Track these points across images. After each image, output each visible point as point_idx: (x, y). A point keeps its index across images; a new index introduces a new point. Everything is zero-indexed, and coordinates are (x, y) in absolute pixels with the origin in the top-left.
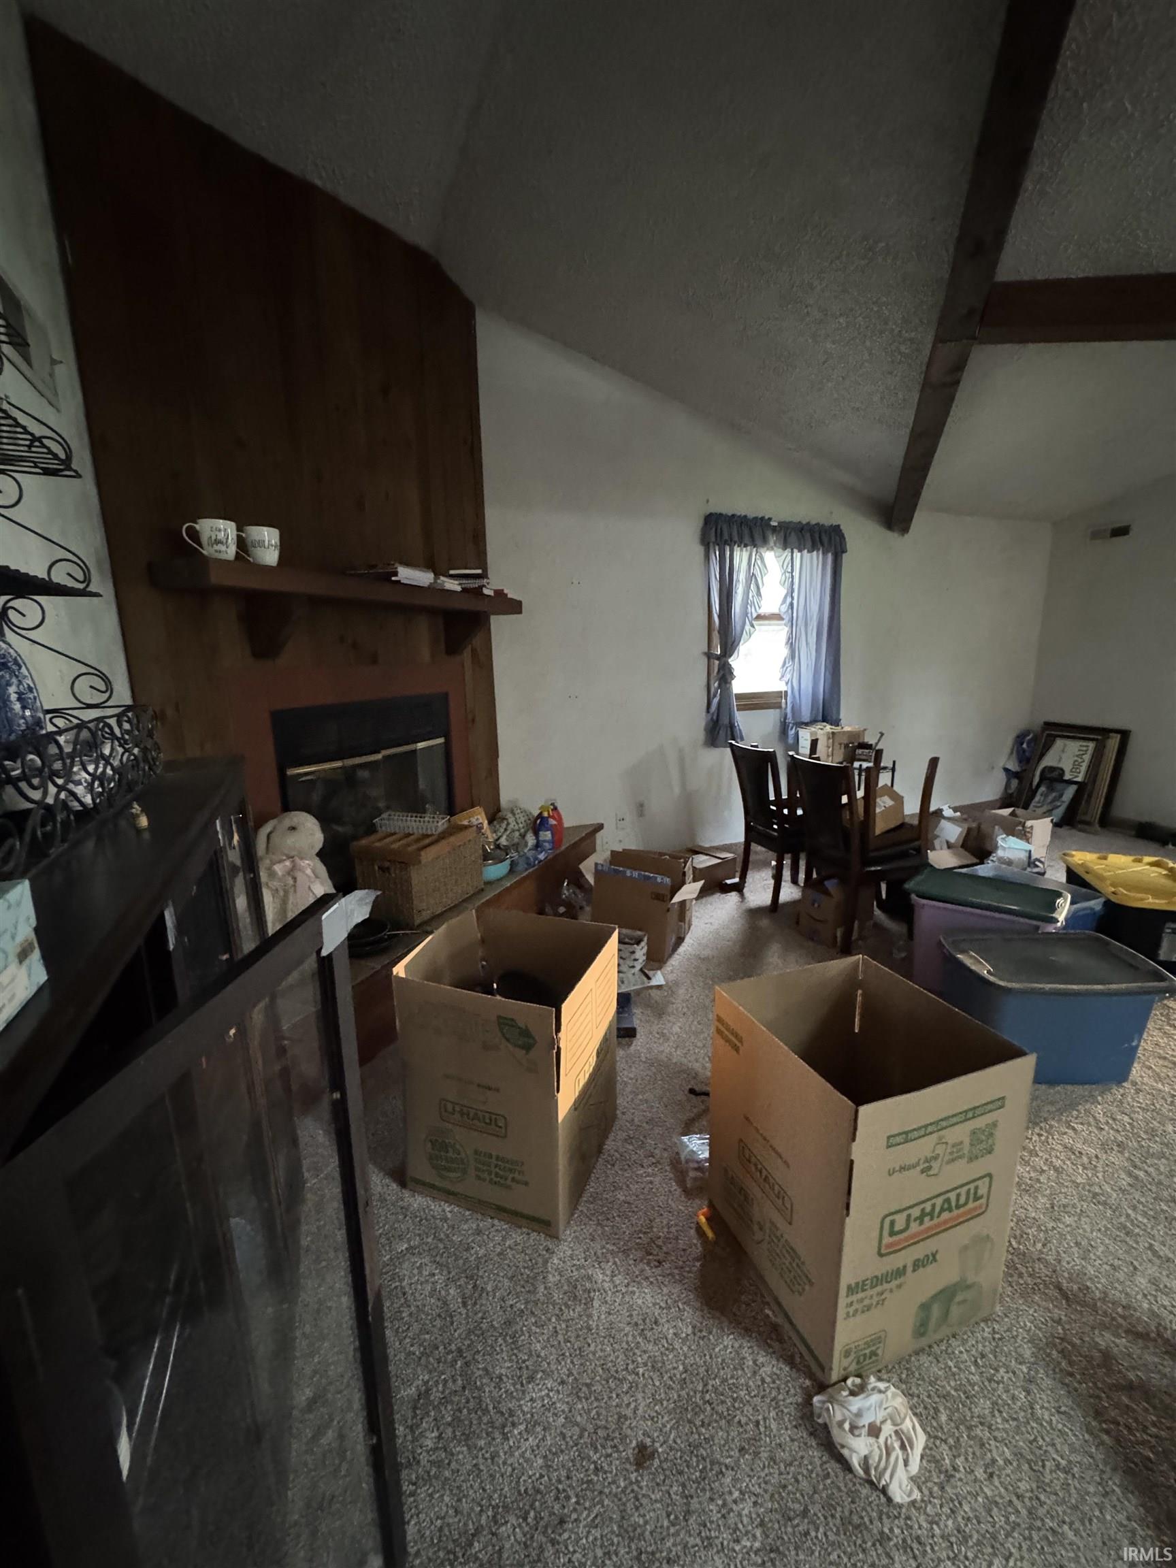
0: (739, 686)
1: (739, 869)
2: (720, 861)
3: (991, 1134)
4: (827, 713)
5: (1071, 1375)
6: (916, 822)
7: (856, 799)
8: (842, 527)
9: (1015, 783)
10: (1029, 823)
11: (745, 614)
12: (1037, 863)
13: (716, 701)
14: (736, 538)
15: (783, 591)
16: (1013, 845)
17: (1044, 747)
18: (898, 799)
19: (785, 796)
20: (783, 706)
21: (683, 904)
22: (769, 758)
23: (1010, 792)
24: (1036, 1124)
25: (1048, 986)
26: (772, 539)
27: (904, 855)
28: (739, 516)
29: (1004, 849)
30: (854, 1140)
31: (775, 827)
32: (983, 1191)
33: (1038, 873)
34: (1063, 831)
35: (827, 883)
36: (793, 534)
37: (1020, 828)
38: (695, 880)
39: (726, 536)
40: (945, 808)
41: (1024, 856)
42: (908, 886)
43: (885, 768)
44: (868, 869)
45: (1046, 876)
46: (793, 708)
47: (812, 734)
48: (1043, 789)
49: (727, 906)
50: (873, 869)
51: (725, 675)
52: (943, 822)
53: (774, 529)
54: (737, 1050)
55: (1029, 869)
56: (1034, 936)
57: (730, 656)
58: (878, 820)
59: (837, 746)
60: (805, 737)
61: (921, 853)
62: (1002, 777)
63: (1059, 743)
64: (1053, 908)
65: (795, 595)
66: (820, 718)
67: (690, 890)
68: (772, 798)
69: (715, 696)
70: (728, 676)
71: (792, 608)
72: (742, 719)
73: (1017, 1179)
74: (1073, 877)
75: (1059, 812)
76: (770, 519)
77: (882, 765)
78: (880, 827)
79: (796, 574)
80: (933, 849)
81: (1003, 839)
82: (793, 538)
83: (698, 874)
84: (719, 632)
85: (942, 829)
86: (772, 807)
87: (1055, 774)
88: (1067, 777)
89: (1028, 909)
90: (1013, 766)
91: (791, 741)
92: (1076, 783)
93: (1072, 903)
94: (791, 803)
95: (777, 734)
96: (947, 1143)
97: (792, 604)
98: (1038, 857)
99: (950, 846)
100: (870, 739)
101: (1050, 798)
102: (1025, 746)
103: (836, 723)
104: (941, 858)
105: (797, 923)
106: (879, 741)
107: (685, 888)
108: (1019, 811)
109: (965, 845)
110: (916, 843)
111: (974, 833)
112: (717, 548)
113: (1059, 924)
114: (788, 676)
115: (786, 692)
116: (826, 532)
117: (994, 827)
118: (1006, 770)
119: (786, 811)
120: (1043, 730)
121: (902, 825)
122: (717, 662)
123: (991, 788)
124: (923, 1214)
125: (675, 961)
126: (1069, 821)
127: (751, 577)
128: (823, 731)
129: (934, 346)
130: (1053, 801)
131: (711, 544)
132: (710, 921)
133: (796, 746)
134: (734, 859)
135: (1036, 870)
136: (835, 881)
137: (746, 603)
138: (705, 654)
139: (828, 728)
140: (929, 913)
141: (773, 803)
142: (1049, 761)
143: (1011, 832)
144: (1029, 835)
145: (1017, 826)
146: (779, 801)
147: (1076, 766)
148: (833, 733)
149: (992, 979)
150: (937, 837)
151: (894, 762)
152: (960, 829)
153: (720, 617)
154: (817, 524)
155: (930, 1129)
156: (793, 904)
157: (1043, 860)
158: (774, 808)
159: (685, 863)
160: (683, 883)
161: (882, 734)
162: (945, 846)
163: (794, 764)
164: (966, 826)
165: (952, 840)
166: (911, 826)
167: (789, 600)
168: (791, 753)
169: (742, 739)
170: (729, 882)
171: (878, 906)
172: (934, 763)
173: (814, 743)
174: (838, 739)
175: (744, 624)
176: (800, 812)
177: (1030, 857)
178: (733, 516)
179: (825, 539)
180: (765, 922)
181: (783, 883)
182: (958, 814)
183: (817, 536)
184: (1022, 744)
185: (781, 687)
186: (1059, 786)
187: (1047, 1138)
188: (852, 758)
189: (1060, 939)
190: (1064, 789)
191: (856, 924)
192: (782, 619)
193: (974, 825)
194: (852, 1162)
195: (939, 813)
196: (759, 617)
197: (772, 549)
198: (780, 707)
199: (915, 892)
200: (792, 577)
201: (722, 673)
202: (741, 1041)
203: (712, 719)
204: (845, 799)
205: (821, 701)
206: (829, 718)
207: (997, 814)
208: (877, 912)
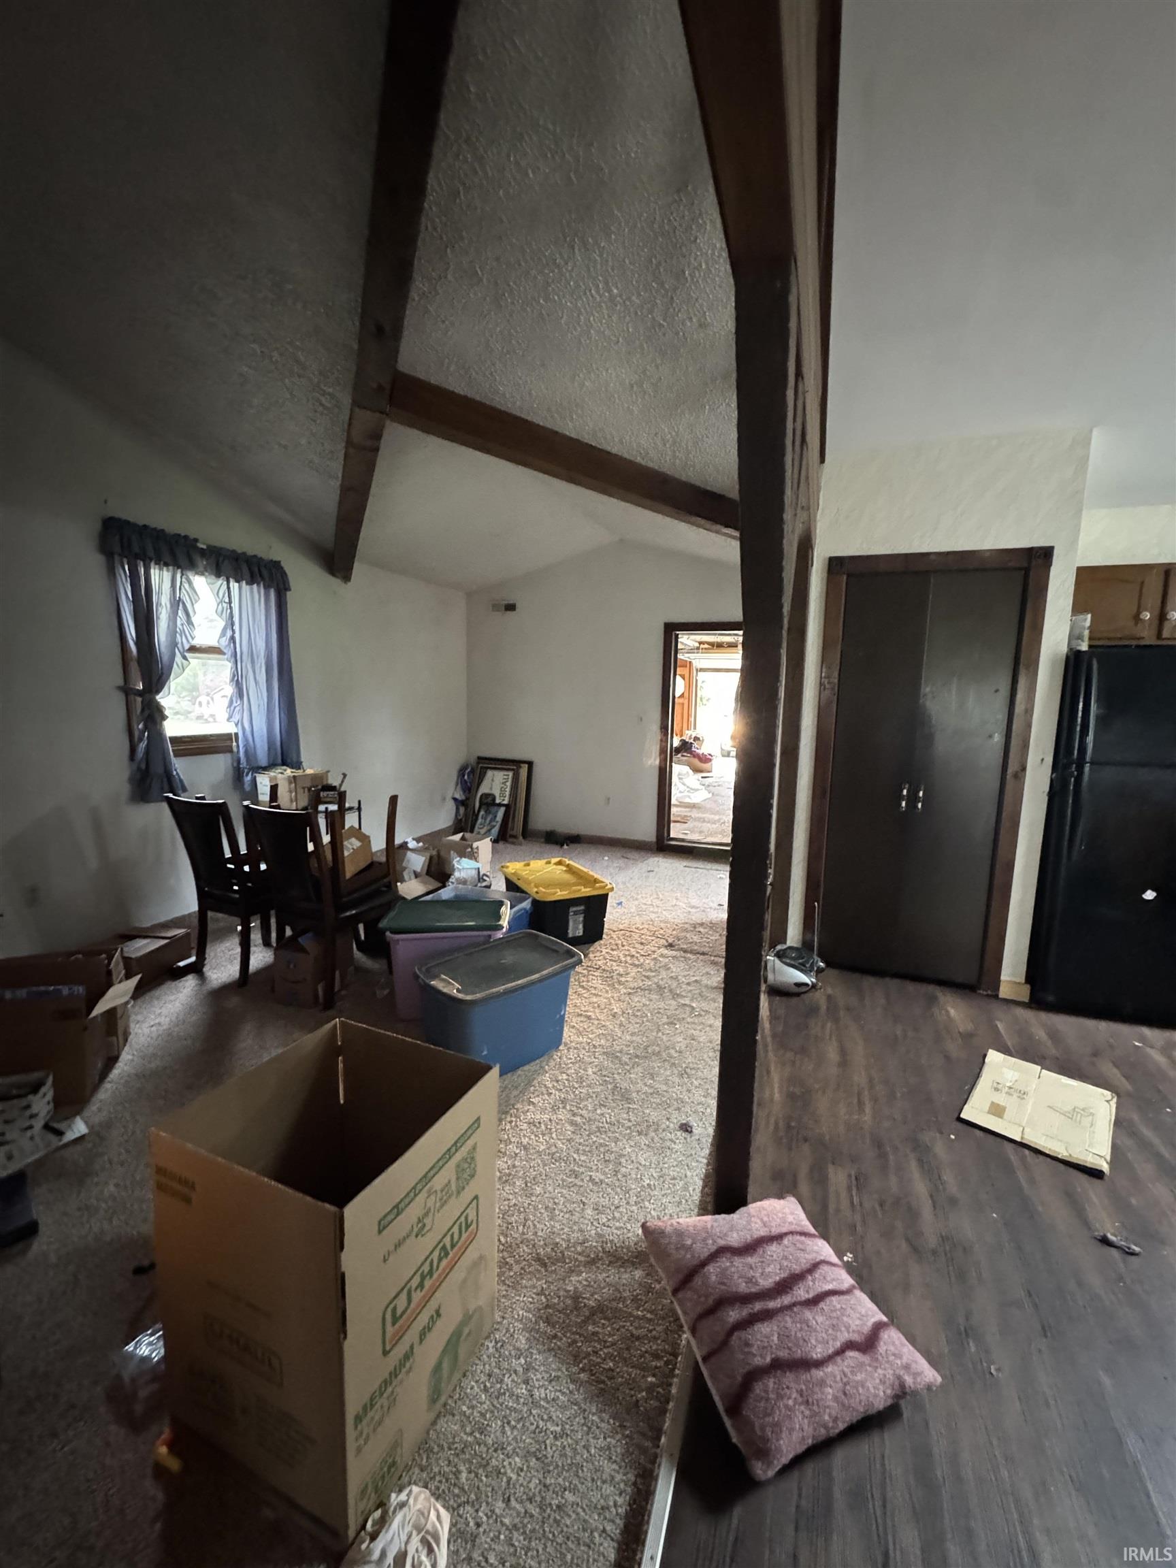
0: (173, 728)
1: (194, 944)
2: (166, 941)
3: (473, 1158)
4: (286, 754)
5: (555, 1337)
6: (383, 859)
7: (323, 846)
8: (283, 564)
9: (462, 810)
10: (475, 845)
11: (173, 644)
12: (485, 878)
13: (142, 746)
14: (151, 553)
15: (221, 624)
16: (466, 866)
17: (479, 778)
18: (365, 839)
19: (243, 851)
20: (235, 749)
21: (111, 1013)
22: (222, 810)
23: (459, 818)
24: (506, 1113)
25: (501, 988)
26: (202, 563)
27: (377, 893)
28: (155, 529)
29: (459, 870)
30: (342, 1248)
31: (236, 888)
32: (472, 1216)
33: (486, 887)
34: (501, 845)
35: (300, 940)
36: (226, 562)
37: (469, 850)
38: (128, 976)
39: (136, 549)
40: (409, 840)
41: (474, 873)
42: (383, 924)
43: (351, 809)
44: (343, 915)
45: (492, 887)
46: (246, 752)
47: (271, 779)
48: (482, 813)
49: (180, 995)
50: (348, 914)
51: (154, 715)
52: (409, 854)
53: (203, 553)
54: (188, 1200)
55: (479, 885)
56: (488, 945)
57: (158, 692)
58: (347, 861)
59: (300, 791)
60: (264, 783)
61: (391, 887)
62: (451, 806)
63: (490, 773)
64: (499, 918)
65: (237, 627)
66: (279, 761)
67: (119, 993)
68: (228, 854)
69: (141, 740)
70: (157, 715)
71: (234, 643)
72: (181, 766)
73: (498, 1174)
74: (511, 886)
75: (495, 831)
76: (196, 540)
77: (347, 805)
78: (350, 870)
79: (235, 605)
80: (402, 881)
81: (458, 861)
82: (226, 565)
83: (130, 967)
84: (139, 663)
85: (408, 861)
86: (229, 866)
87: (490, 799)
88: (498, 801)
89: (481, 923)
90: (459, 795)
91: (247, 787)
92: (504, 805)
93: (512, 908)
94: (252, 859)
95: (230, 782)
96: (436, 1191)
97: (233, 639)
98: (485, 872)
99: (417, 875)
100: (334, 780)
101: (489, 819)
102: (466, 777)
103: (297, 765)
104: (410, 888)
105: (273, 990)
106: (342, 782)
107: (111, 992)
108: (468, 835)
109: (429, 873)
110: (386, 880)
111: (435, 860)
112: (125, 561)
113: (504, 930)
114: (237, 717)
115: (236, 734)
116: (265, 566)
117: (449, 853)
118: (455, 799)
119: (247, 868)
120: (478, 763)
121: (372, 865)
122: (139, 699)
123: (444, 817)
124: (423, 1278)
125: (106, 1092)
126: (503, 837)
127: (176, 603)
128: (283, 775)
129: (352, 410)
130: (491, 821)
131: (117, 558)
132: (157, 1021)
133: (253, 794)
134: (187, 935)
135: (484, 884)
136: (310, 935)
137: (173, 631)
138: (120, 688)
139: (289, 772)
140: (404, 947)
141: (229, 861)
142: (484, 789)
143: (462, 855)
144: (476, 855)
145: (467, 848)
146: (237, 858)
147: (502, 791)
148: (294, 777)
149: (460, 996)
150: (405, 869)
151: (359, 802)
152: (424, 858)
153: (137, 644)
154: (255, 556)
155: (419, 1187)
156: (265, 971)
157: (488, 874)
158: (232, 866)
159: (110, 958)
160: (110, 985)
161: (345, 775)
162: (413, 876)
163: (251, 816)
164: (428, 855)
165: (418, 869)
166: (380, 864)
167: (229, 633)
168: (246, 803)
169: (184, 790)
170: (181, 964)
171: (358, 949)
172: (394, 800)
173: (274, 789)
174: (300, 784)
175: (173, 656)
176: (263, 867)
177: (479, 872)
178: (145, 526)
179: (265, 573)
180: (234, 1001)
181: (253, 949)
182: (421, 844)
183: (256, 570)
184: (464, 776)
185: (230, 728)
186: (493, 809)
187: (516, 1122)
188: (316, 800)
189: (507, 942)
190: (497, 812)
191: (337, 973)
192: (224, 654)
193: (434, 853)
194: (343, 1275)
195: (404, 846)
196: (193, 649)
197: (202, 574)
198: (231, 751)
199: (387, 930)
200: (231, 608)
201: (147, 713)
202: (193, 1187)
203: (139, 769)
204: (311, 847)
205: (278, 744)
206: (289, 761)
207: (452, 841)
208: (357, 954)
